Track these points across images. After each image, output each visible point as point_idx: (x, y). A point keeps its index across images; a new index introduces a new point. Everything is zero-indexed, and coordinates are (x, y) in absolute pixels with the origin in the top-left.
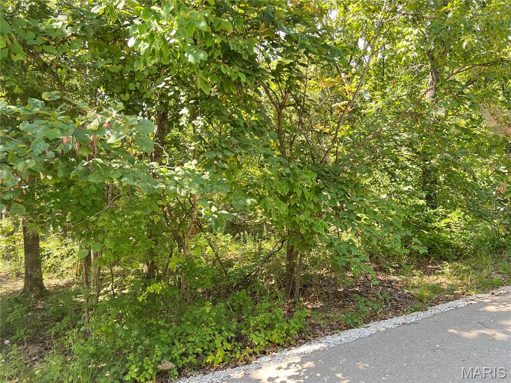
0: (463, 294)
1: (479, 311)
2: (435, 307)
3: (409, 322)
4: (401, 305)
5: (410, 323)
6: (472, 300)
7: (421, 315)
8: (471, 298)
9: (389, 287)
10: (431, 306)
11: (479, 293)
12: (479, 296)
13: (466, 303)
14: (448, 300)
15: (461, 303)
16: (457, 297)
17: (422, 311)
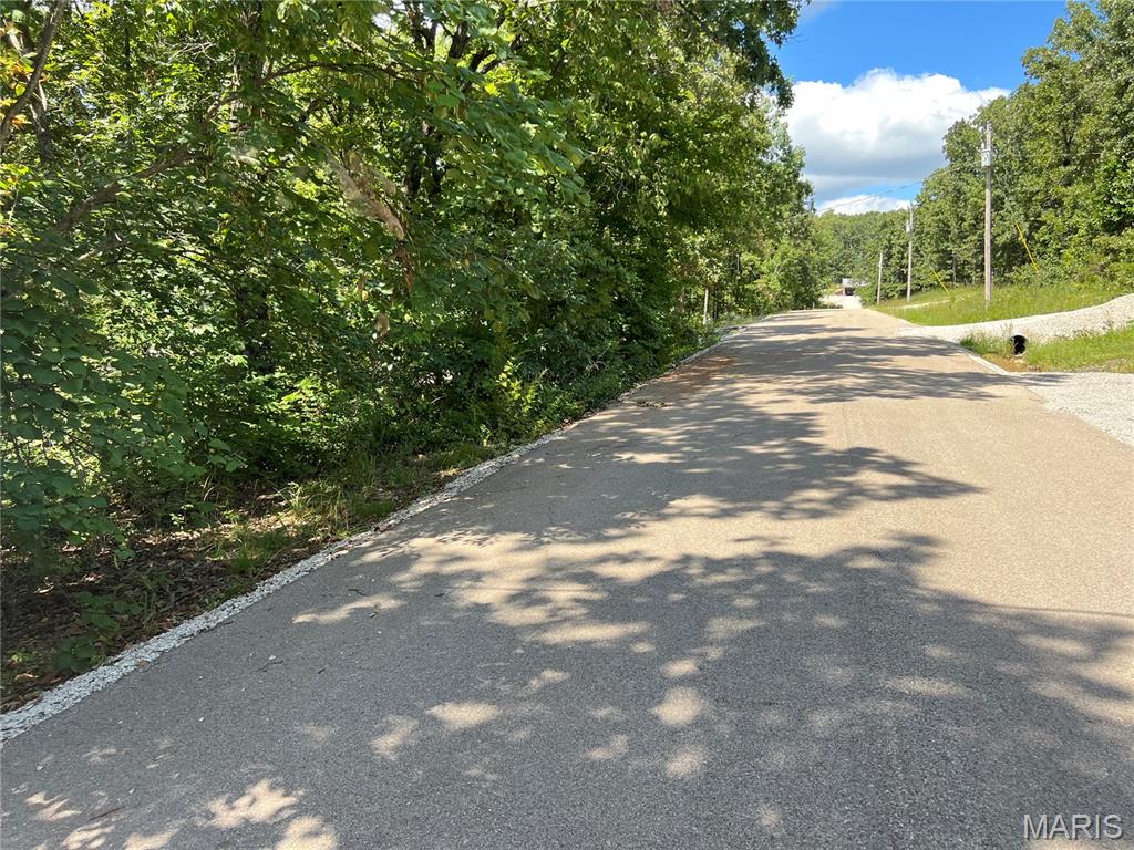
0: (325, 541)
1: (352, 568)
2: (271, 580)
3: (212, 625)
4: (200, 591)
5: (216, 627)
6: (341, 549)
7: (242, 602)
8: (339, 545)
9: (171, 558)
10: (264, 579)
11: (354, 533)
12: (354, 538)
13: (330, 557)
14: (297, 559)
15: (320, 560)
16: (314, 550)
17: (243, 594)
